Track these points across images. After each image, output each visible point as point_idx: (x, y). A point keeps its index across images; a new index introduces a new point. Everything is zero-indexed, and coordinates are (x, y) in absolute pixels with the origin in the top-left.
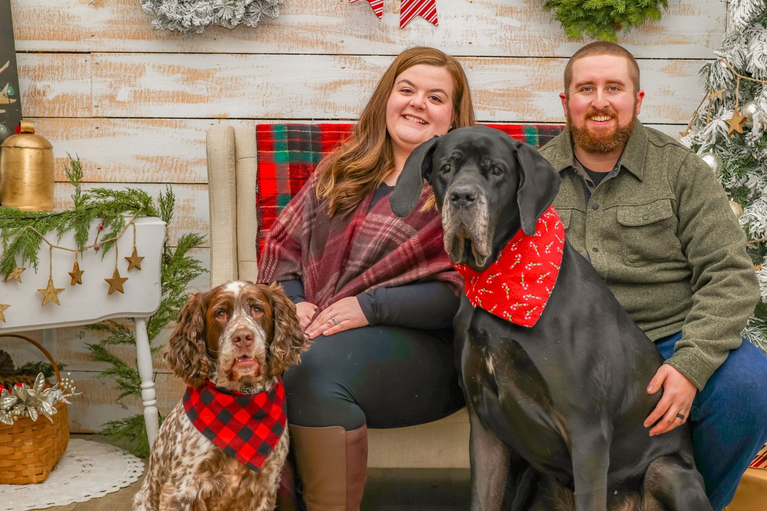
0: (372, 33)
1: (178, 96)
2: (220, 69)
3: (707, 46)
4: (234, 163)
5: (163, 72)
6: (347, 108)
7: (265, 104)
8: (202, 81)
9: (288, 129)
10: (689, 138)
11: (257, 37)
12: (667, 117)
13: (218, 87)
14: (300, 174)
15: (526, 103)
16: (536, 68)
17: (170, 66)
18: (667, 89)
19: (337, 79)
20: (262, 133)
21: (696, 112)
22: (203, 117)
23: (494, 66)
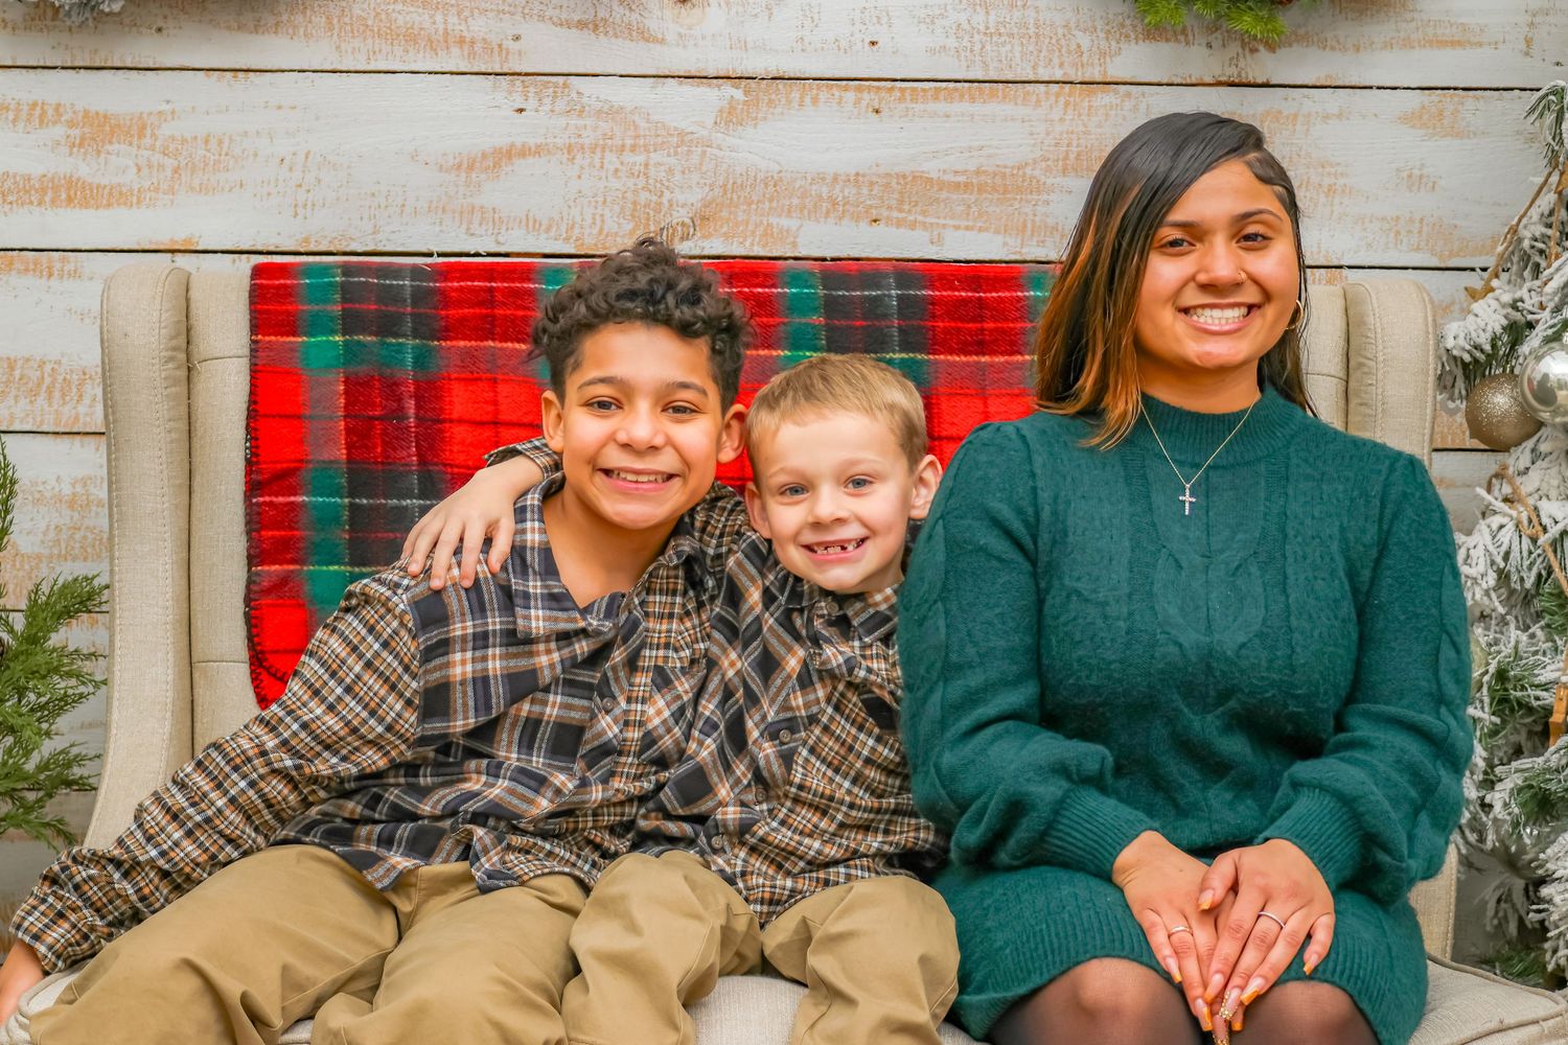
0: (601, 14)
1: (56, 189)
2: (173, 112)
3: (1527, 54)
4: (183, 373)
5: (14, 121)
6: (532, 224)
7: (301, 211)
8: (123, 147)
9: (344, 274)
10: (1495, 304)
11: (277, 24)
12: (1418, 249)
13: (169, 162)
14: (374, 406)
15: (1028, 209)
16: (1057, 114)
17: (35, 104)
18: (1416, 172)
19: (503, 142)
20: (268, 287)
21: (1514, 230)
22: (126, 247)
23: (941, 107)
